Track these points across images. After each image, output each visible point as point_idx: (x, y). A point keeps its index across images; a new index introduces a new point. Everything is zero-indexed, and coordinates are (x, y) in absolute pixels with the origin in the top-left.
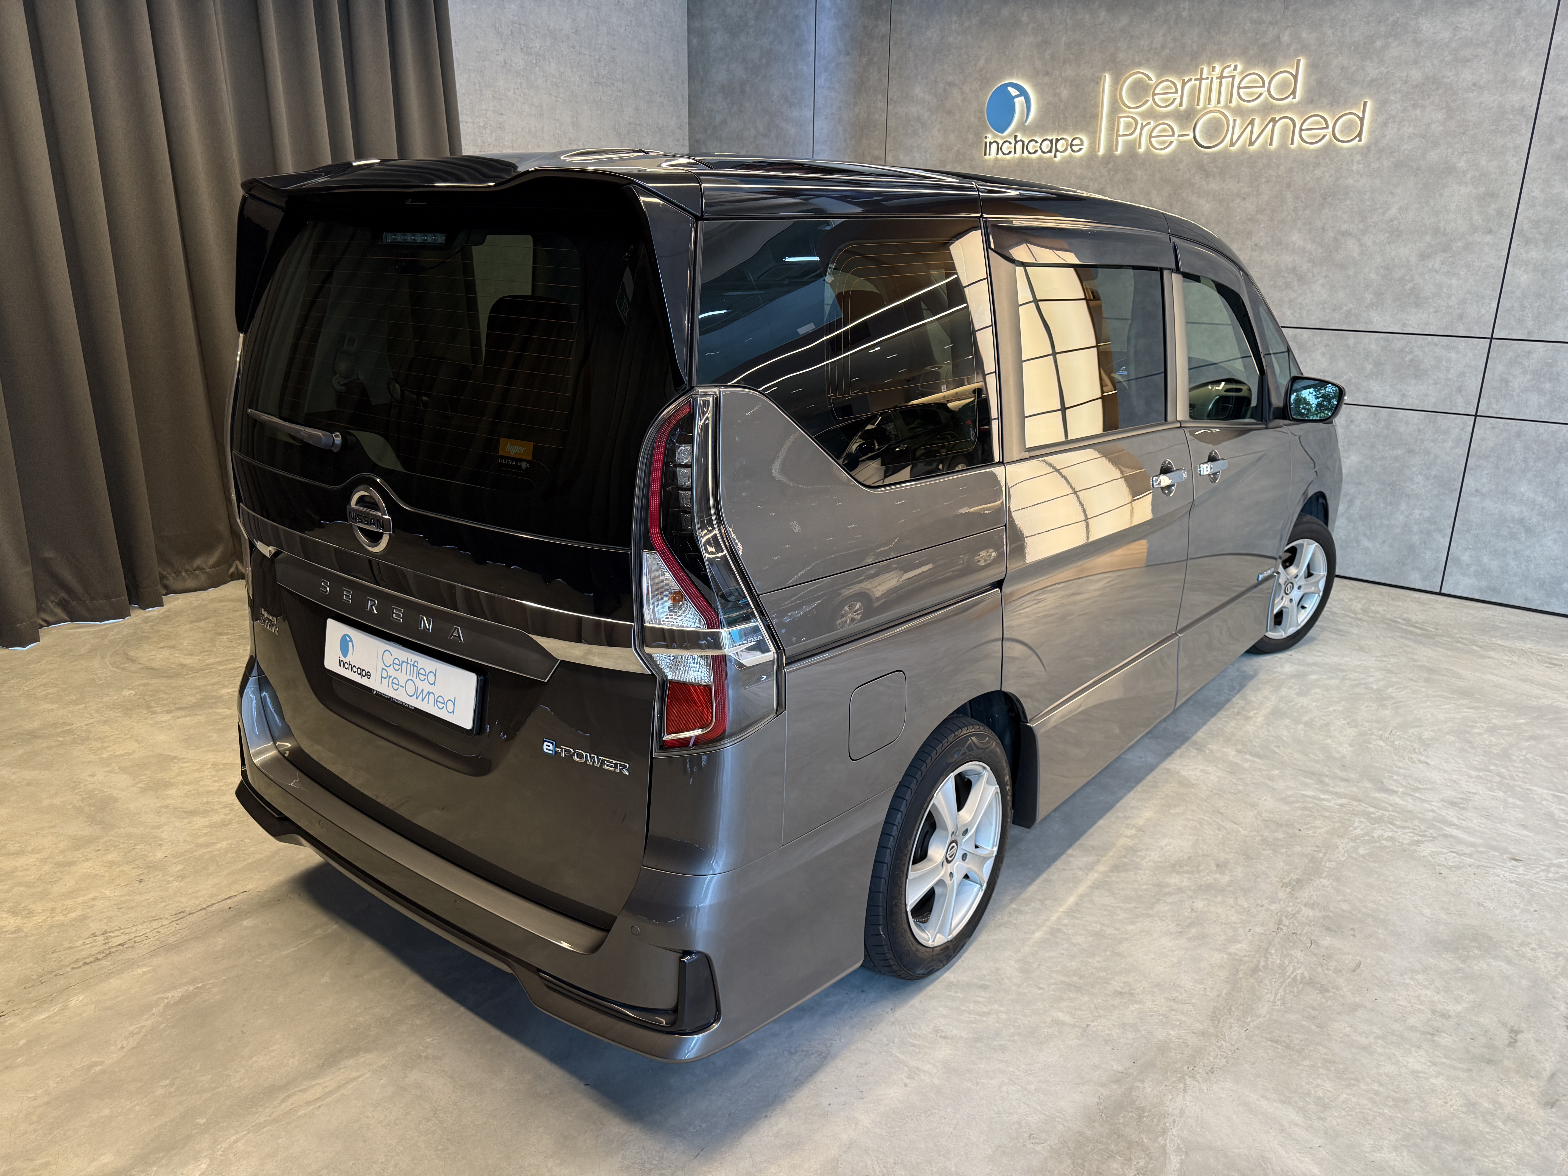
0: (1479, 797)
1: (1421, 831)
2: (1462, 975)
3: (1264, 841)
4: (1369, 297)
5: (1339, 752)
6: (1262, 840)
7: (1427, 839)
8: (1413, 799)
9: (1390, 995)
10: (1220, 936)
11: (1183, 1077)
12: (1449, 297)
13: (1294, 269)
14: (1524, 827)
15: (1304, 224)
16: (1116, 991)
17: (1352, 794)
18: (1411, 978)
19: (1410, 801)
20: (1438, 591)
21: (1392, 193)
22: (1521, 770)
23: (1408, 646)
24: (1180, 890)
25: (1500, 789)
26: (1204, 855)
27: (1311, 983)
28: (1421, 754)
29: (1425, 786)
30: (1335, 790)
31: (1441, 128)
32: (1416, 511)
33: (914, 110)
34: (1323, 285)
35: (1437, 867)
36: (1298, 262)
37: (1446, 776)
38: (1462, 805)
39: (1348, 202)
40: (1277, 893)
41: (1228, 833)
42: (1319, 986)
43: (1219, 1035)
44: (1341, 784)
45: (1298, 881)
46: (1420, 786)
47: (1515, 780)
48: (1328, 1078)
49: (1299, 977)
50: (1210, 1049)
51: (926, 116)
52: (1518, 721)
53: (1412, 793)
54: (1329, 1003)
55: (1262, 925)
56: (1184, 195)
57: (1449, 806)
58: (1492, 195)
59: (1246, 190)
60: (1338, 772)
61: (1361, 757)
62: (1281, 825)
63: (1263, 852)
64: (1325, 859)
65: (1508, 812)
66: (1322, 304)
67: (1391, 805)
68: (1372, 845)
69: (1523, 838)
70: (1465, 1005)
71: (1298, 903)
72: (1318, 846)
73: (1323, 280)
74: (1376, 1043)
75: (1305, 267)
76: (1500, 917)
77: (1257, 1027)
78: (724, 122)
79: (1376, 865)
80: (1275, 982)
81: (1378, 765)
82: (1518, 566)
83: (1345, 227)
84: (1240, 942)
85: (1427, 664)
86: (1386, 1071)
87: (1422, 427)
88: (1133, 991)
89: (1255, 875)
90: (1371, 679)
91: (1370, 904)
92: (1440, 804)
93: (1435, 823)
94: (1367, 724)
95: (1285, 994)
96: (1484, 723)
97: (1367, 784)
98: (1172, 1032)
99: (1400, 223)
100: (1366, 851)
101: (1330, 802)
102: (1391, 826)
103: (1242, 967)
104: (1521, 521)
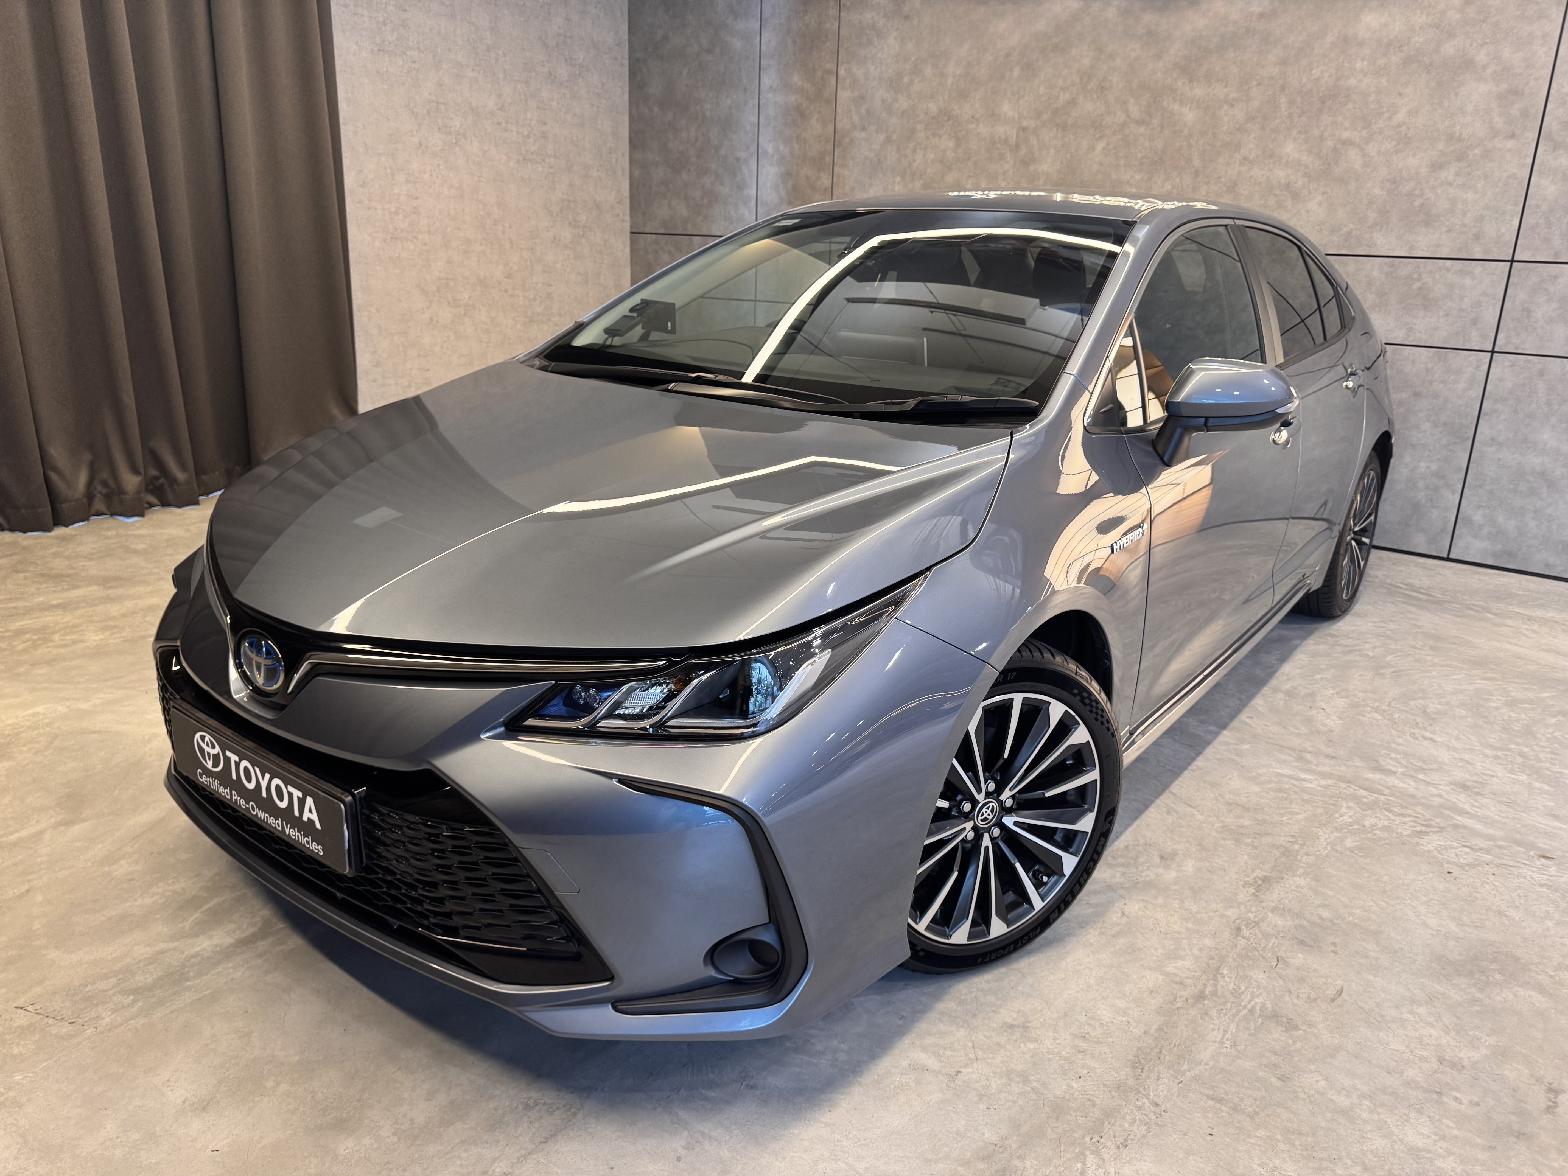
0: (1498, 781)
1: (1425, 821)
2: (1479, 1008)
3: (1225, 828)
4: (1372, 215)
5: (1325, 725)
6: (1223, 827)
7: (1434, 830)
8: (1416, 782)
9: (1381, 1034)
10: (1156, 949)
11: (1082, 1153)
12: (1464, 214)
13: (1288, 185)
14: (1555, 817)
15: (1300, 133)
16: (1005, 1023)
17: (1340, 773)
18: (1411, 1012)
19: (1412, 783)
20: (1445, 556)
21: (1400, 94)
22: (1548, 750)
23: (1409, 612)
24: (1110, 888)
25: (1523, 772)
26: (1146, 844)
27: (1275, 1016)
28: (1425, 729)
29: (1430, 766)
30: (1319, 769)
31: (1458, 16)
32: (1423, 464)
33: (868, 16)
34: (1320, 204)
35: (1446, 865)
36: (1292, 177)
37: (1456, 756)
38: (1476, 790)
39: (1350, 106)
40: (1237, 894)
41: (1180, 818)
42: (1285, 1020)
43: (1142, 1090)
44: (1327, 761)
45: (1266, 879)
46: (1425, 767)
47: (1541, 761)
48: (1290, 1156)
49: (1258, 1008)
50: (1126, 1111)
51: (881, 22)
52: (1542, 695)
53: (1414, 774)
54: (1298, 1045)
55: (1214, 936)
56: (1165, 103)
57: (1460, 790)
58: (1516, 93)
59: (1235, 95)
60: (1323, 748)
61: (1352, 732)
62: (1248, 809)
63: (1223, 842)
64: (1301, 852)
65: (1534, 799)
66: (1318, 225)
67: (1388, 788)
68: (1363, 836)
69: (1554, 831)
70: (1484, 1051)
71: (1264, 908)
72: (1293, 836)
73: (1320, 197)
74: (1361, 1105)
75: (1300, 183)
76: (1528, 931)
77: (1195, 1079)
78: (666, 38)
79: (1368, 861)
80: (1225, 1015)
81: (1373, 741)
82: (1537, 526)
83: (1346, 135)
84: (1182, 958)
85: (1433, 631)
86: (1374, 1147)
87: (1430, 366)
88: (1029, 1025)
89: (1209, 871)
90: (1367, 646)
91: (1357, 911)
92: (1448, 788)
93: (1442, 810)
94: (1361, 695)
95: (1237, 1032)
96: (1502, 696)
97: (1358, 763)
98: (1075, 1085)
99: (1409, 128)
100: (1355, 844)
101: (1311, 782)
102: (1387, 813)
103: (1182, 993)
104: (1543, 474)
